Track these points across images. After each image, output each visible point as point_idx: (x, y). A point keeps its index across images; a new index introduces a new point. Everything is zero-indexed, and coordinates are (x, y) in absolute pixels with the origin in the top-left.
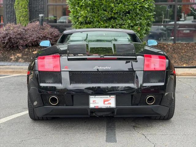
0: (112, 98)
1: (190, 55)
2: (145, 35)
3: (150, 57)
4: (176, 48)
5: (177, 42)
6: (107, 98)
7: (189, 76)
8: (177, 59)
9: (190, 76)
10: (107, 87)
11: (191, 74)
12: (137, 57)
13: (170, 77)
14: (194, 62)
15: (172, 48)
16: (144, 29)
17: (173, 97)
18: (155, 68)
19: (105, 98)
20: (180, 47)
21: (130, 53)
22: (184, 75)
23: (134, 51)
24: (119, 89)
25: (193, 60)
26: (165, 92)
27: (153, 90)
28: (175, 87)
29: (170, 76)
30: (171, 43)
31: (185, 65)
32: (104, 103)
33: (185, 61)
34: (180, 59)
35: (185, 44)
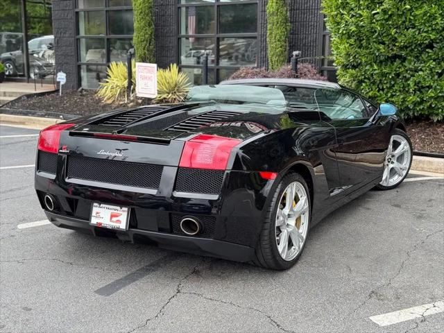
0: (124, 211)
6: (116, 212)
19: (114, 211)
32: (111, 219)
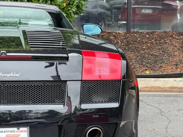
1: (157, 54)
2: (76, 16)
3: (93, 55)
4: (132, 41)
5: (132, 30)
6: (13, 133)
7: (156, 91)
8: (134, 61)
9: (159, 91)
10: (10, 111)
11: (160, 87)
12: (69, 55)
13: (129, 94)
14: (164, 66)
15: (125, 41)
16: (74, 4)
17: (135, 129)
18: (100, 76)
19: (9, 133)
20: (139, 39)
21: (54, 48)
22: (146, 89)
23: (61, 44)
24: (30, 114)
25: (161, 63)
26: (121, 120)
27: (97, 116)
28: (138, 110)
29: (128, 91)
30: (122, 31)
31: (148, 72)
33: (148, 65)
34: (140, 61)
35: (147, 33)
